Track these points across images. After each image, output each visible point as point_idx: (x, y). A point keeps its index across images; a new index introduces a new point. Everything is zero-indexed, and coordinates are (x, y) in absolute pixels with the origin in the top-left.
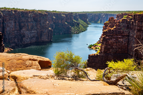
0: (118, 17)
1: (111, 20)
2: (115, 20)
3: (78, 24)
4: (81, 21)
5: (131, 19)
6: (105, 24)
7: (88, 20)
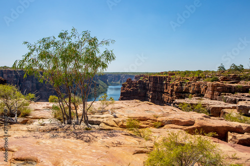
0: (136, 78)
1: (129, 81)
2: (132, 81)
3: (98, 85)
4: (101, 82)
5: (147, 81)
6: (123, 85)
7: (108, 81)
